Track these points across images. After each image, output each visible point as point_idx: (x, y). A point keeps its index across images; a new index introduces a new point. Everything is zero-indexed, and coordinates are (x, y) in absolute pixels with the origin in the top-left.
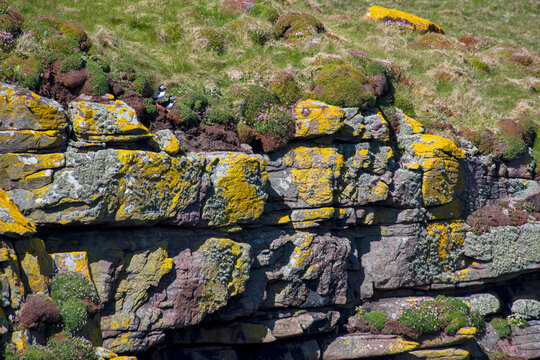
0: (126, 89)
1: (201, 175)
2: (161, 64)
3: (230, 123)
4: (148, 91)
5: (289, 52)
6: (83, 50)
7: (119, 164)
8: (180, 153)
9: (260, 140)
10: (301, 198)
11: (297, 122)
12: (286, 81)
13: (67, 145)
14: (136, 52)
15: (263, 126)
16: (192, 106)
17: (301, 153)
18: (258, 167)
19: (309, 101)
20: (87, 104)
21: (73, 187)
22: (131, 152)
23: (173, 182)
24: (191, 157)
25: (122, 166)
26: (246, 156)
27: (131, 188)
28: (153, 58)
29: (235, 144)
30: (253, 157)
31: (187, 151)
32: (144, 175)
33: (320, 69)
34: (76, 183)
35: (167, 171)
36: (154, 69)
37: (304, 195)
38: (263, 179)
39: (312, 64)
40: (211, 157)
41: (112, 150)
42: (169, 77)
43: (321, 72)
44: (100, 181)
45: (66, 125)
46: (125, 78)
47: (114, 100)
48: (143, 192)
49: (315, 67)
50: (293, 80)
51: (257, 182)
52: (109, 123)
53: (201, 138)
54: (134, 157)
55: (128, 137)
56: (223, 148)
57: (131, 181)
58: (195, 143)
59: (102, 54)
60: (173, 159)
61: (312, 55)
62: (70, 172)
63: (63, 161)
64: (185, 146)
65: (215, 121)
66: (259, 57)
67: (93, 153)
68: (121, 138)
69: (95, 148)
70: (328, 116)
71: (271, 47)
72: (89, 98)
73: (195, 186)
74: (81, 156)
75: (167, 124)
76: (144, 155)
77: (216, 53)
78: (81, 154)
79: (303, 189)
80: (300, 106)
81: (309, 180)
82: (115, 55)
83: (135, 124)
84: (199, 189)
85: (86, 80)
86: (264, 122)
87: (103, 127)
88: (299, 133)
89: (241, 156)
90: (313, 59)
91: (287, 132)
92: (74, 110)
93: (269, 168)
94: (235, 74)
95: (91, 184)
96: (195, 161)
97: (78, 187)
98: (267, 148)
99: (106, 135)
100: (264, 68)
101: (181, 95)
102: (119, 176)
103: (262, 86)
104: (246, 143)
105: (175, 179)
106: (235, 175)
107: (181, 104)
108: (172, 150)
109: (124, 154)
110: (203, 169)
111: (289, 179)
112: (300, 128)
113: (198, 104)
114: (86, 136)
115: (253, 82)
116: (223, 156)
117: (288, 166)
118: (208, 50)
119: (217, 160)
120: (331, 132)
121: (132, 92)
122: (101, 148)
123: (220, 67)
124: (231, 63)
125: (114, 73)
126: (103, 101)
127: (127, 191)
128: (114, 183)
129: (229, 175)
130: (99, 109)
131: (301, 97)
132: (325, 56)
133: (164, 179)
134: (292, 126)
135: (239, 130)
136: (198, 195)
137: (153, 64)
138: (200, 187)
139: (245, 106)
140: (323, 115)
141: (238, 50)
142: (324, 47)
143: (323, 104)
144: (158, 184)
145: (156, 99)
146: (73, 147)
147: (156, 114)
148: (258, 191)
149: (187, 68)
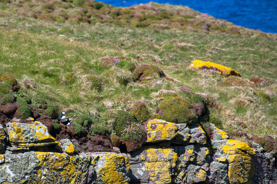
0: (41, 114)
1: (88, 167)
2: (63, 98)
3: (106, 134)
4: (55, 115)
5: (142, 90)
6: (15, 91)
7: (37, 161)
8: (75, 153)
9: (125, 144)
10: (151, 180)
11: (148, 133)
12: (140, 108)
13: (6, 150)
14: (48, 91)
15: (127, 136)
16: (82, 124)
17: (151, 152)
18: (124, 161)
19: (155, 119)
20: (17, 124)
21: (9, 175)
22: (45, 153)
23: (71, 171)
24: (82, 155)
25: (40, 162)
26: (116, 155)
27: (45, 175)
28: (58, 95)
29: (109, 147)
30: (121, 155)
31: (79, 152)
32: (53, 167)
33: (162, 100)
34: (11, 173)
35: (67, 164)
36: (58, 101)
37: (153, 179)
38: (127, 169)
39: (157, 97)
40: (95, 155)
41: (33, 152)
42: (68, 106)
43: (163, 101)
44: (26, 171)
45: (5, 137)
46: (40, 107)
47: (34, 121)
48: (53, 178)
49: (159, 99)
50: (145, 107)
51: (124, 171)
52: (31, 136)
53: (88, 144)
54: (46, 156)
55: (43, 144)
56: (102, 149)
57: (45, 171)
58: (84, 147)
59: (27, 93)
60: (71, 157)
61: (157, 91)
62: (8, 166)
63: (3, 160)
64: (78, 149)
65: (96, 133)
66: (124, 93)
67: (21, 154)
68: (39, 144)
69: (23, 151)
70: (167, 129)
71: (131, 86)
72: (19, 120)
73: (84, 174)
74: (14, 156)
75: (67, 135)
76: (53, 155)
77: (97, 91)
78: (14, 155)
79: (152, 175)
80: (150, 123)
81: (156, 169)
82: (34, 94)
83: (47, 135)
84: (87, 176)
85: (17, 109)
86: (128, 133)
87: (27, 138)
88: (149, 140)
89: (114, 154)
90: (157, 94)
91: (142, 139)
92: (10, 128)
93: (131, 162)
94: (108, 103)
95: (20, 173)
96: (84, 158)
97: (12, 175)
98: (129, 149)
99: (29, 143)
100: (127, 100)
101: (75, 117)
102: (37, 168)
103: (125, 111)
104: (116, 146)
105: (72, 169)
106: (109, 166)
107: (75, 123)
108: (70, 152)
109: (40, 155)
110: (89, 163)
111: (143, 169)
112: (150, 137)
113: (86, 122)
114: (17, 144)
115: (120, 108)
116: (102, 155)
117: (142, 161)
118: (92, 89)
119: (98, 157)
120: (170, 139)
121: (45, 116)
122: (26, 151)
123: (99, 99)
124: (106, 97)
125: (33, 104)
126: (27, 122)
127: (43, 177)
128: (35, 173)
129: (106, 166)
130: (25, 127)
131: (150, 117)
132: (165, 91)
133: (65, 170)
134: (145, 135)
135: (111, 138)
136: (87, 179)
137: (58, 98)
138: (87, 174)
139: (115, 124)
140: (164, 128)
141: (111, 89)
142: (164, 86)
143: (164, 121)
144: (62, 173)
145: (59, 120)
146: (9, 150)
147: (60, 129)
148: (124, 176)
149: (79, 101)
